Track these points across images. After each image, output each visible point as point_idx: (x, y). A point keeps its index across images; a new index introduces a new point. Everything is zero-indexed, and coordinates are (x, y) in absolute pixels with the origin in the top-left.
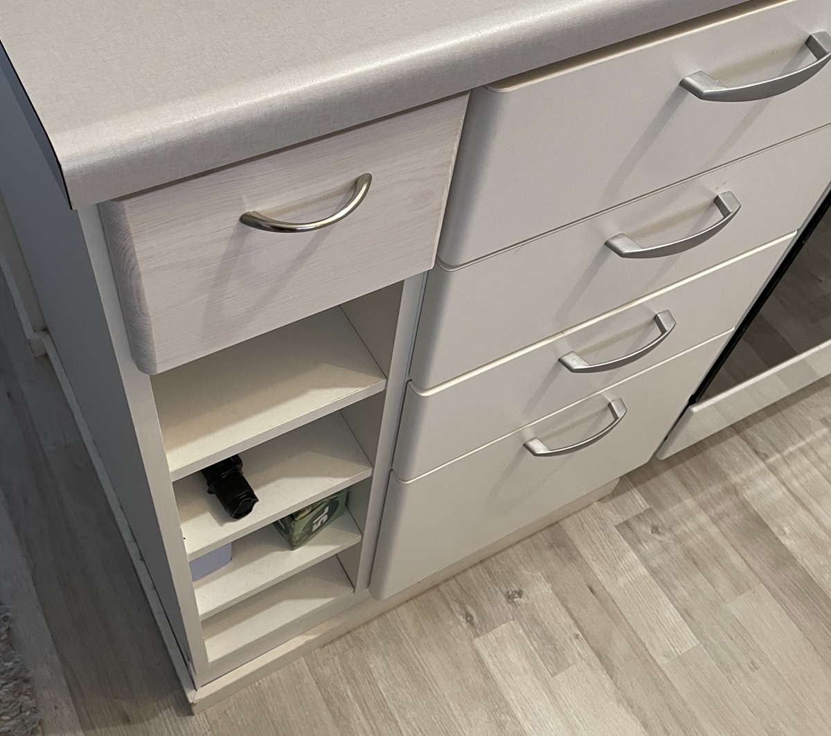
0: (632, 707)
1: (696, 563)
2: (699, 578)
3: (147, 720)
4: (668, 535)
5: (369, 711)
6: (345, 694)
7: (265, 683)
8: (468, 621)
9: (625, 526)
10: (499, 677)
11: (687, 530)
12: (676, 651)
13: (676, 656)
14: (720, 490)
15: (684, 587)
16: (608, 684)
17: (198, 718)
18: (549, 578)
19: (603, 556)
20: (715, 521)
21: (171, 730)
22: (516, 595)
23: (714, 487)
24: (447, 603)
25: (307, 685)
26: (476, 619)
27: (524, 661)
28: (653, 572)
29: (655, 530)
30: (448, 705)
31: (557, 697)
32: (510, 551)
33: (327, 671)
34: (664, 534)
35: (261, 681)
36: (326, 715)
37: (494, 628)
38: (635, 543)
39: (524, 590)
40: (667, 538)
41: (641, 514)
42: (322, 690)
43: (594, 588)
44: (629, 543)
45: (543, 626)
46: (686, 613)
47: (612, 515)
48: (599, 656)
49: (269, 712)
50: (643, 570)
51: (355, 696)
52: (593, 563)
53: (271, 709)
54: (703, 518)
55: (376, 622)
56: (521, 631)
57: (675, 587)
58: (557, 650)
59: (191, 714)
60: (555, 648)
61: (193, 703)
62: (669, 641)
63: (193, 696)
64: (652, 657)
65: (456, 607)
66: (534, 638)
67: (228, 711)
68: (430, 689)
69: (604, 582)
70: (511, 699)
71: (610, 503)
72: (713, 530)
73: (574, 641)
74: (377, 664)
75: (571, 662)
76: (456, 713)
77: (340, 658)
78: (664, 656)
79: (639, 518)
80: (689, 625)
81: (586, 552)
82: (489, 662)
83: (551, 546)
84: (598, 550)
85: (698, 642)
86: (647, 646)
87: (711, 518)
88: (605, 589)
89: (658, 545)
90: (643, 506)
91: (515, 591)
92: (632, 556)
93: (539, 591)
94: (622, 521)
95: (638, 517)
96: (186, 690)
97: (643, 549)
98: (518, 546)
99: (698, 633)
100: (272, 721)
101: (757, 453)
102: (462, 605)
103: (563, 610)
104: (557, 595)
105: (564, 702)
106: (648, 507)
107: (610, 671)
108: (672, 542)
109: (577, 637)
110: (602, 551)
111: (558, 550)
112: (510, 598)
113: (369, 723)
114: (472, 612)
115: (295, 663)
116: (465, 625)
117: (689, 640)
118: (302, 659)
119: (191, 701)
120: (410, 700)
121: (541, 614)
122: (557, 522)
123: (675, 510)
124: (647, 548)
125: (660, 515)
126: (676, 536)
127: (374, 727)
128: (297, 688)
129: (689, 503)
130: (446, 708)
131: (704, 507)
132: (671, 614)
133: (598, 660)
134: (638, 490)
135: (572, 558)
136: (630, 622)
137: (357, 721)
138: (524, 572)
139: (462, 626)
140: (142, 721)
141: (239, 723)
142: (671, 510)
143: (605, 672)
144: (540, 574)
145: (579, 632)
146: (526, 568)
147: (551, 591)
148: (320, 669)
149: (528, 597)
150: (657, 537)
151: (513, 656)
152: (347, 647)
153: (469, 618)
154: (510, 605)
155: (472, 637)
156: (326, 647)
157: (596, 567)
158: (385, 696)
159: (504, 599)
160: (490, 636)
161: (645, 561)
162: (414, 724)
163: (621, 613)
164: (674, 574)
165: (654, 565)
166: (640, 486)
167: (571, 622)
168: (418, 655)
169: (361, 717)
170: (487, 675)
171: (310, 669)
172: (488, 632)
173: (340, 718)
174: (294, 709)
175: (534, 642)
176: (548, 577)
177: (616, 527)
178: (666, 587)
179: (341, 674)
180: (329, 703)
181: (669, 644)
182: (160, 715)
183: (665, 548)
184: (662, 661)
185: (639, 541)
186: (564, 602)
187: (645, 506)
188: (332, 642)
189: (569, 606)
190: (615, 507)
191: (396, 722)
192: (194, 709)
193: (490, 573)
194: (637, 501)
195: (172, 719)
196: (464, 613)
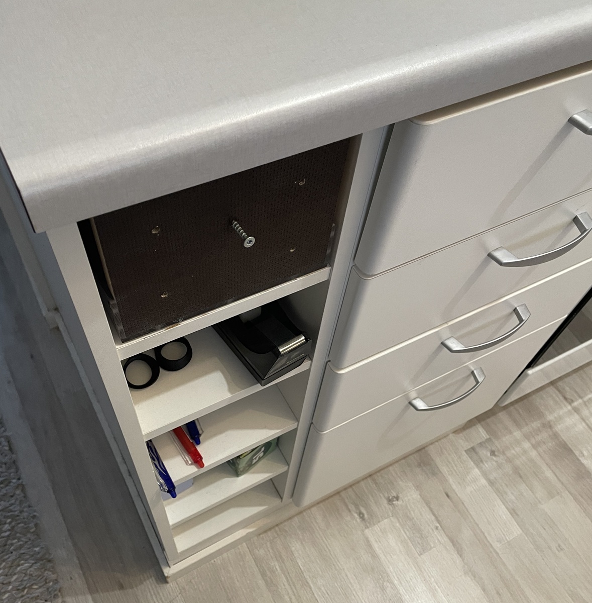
0: (474, 577)
1: (521, 477)
2: (523, 487)
3: (136, 586)
4: (502, 457)
5: (292, 580)
6: (274, 569)
7: (218, 561)
8: (361, 518)
9: (472, 451)
10: (382, 556)
11: (515, 453)
12: (506, 538)
13: (506, 542)
14: (539, 425)
15: (512, 493)
16: (458, 560)
17: (172, 585)
18: (418, 487)
19: (456, 472)
20: (535, 447)
21: (153, 594)
22: (395, 499)
23: (535, 423)
24: (347, 506)
25: (248, 562)
26: (366, 516)
27: (400, 545)
28: (491, 482)
29: (493, 453)
30: (347, 576)
31: (423, 570)
32: (391, 468)
33: (261, 552)
34: (499, 456)
35: (215, 560)
36: (261, 582)
37: (379, 522)
38: (479, 462)
39: (400, 495)
40: (501, 459)
41: (483, 442)
42: (259, 565)
43: (449, 494)
44: (475, 463)
45: (413, 521)
46: (513, 512)
47: (462, 443)
48: (452, 541)
49: (221, 581)
50: (483, 481)
51: (282, 569)
52: (449, 477)
53: (223, 578)
54: (527, 445)
55: (296, 518)
56: (398, 524)
57: (506, 493)
58: (423, 538)
59: (167, 582)
60: (422, 536)
61: (167, 577)
62: (501, 531)
63: (167, 572)
64: (489, 542)
65: (352, 507)
66: (407, 529)
67: (193, 581)
68: (334, 565)
69: (456, 490)
70: (390, 571)
71: (461, 435)
72: (533, 454)
73: (435, 531)
74: (296, 546)
75: (432, 545)
76: (352, 582)
77: (271, 543)
78: (498, 541)
80: (515, 520)
81: (444, 469)
82: (376, 546)
83: (419, 465)
84: (453, 467)
85: (521, 532)
86: (486, 534)
87: (533, 445)
88: (457, 495)
89: (494, 463)
90: (484, 436)
91: (394, 497)
92: (476, 472)
93: (410, 496)
94: (469, 447)
95: (481, 444)
96: (163, 567)
97: (484, 467)
98: (396, 465)
99: (521, 525)
100: (224, 587)
101: (566, 399)
102: (357, 506)
103: (427, 509)
104: (423, 499)
105: (427, 573)
106: (488, 437)
107: (460, 552)
108: (504, 462)
109: (437, 528)
110: (455, 468)
111: (424, 468)
112: (390, 501)
113: (291, 588)
114: (363, 510)
115: (239, 547)
116: (359, 520)
117: (516, 531)
118: (244, 544)
119: (166, 575)
120: (320, 572)
121: (412, 512)
122: (424, 448)
123: (507, 439)
124: (487, 466)
125: (496, 443)
126: (507, 457)
127: (295, 591)
128: (241, 564)
129: (517, 434)
130: (345, 577)
131: (527, 437)
132: (502, 511)
133: (451, 544)
134: (482, 425)
135: (434, 474)
136: (474, 517)
137: (283, 587)
138: (400, 483)
139: (356, 521)
140: (132, 588)
141: (201, 588)
142: (504, 439)
143: (456, 552)
144: (411, 484)
145: (438, 525)
146: (401, 480)
147: (419, 496)
148: (257, 552)
149: (403, 501)
150: (494, 458)
151: (392, 541)
152: (276, 536)
153: (361, 516)
154: (390, 506)
155: (364, 528)
156: (261, 536)
157: (451, 480)
158: (303, 570)
159: (385, 502)
160: (376, 528)
161: (485, 475)
162: (323, 588)
163: (468, 511)
164: (505, 484)
165: (492, 477)
166: (483, 423)
167: (433, 518)
168: (325, 541)
169: (286, 584)
170: (374, 556)
171: (250, 551)
172: (374, 525)
173: (271, 585)
174: (239, 579)
175: (407, 532)
177: (465, 451)
178: (501, 494)
179: (272, 555)
180: (263, 575)
181: (501, 533)
182: (144, 583)
183: (500, 466)
184: (497, 545)
185: (482, 461)
186: (428, 504)
187: (486, 436)
188: (266, 532)
189: (431, 507)
190: (465, 437)
191: (310, 588)
192: (168, 580)
193: (376, 484)
194: (480, 433)
195: (153, 586)
196: (358, 511)
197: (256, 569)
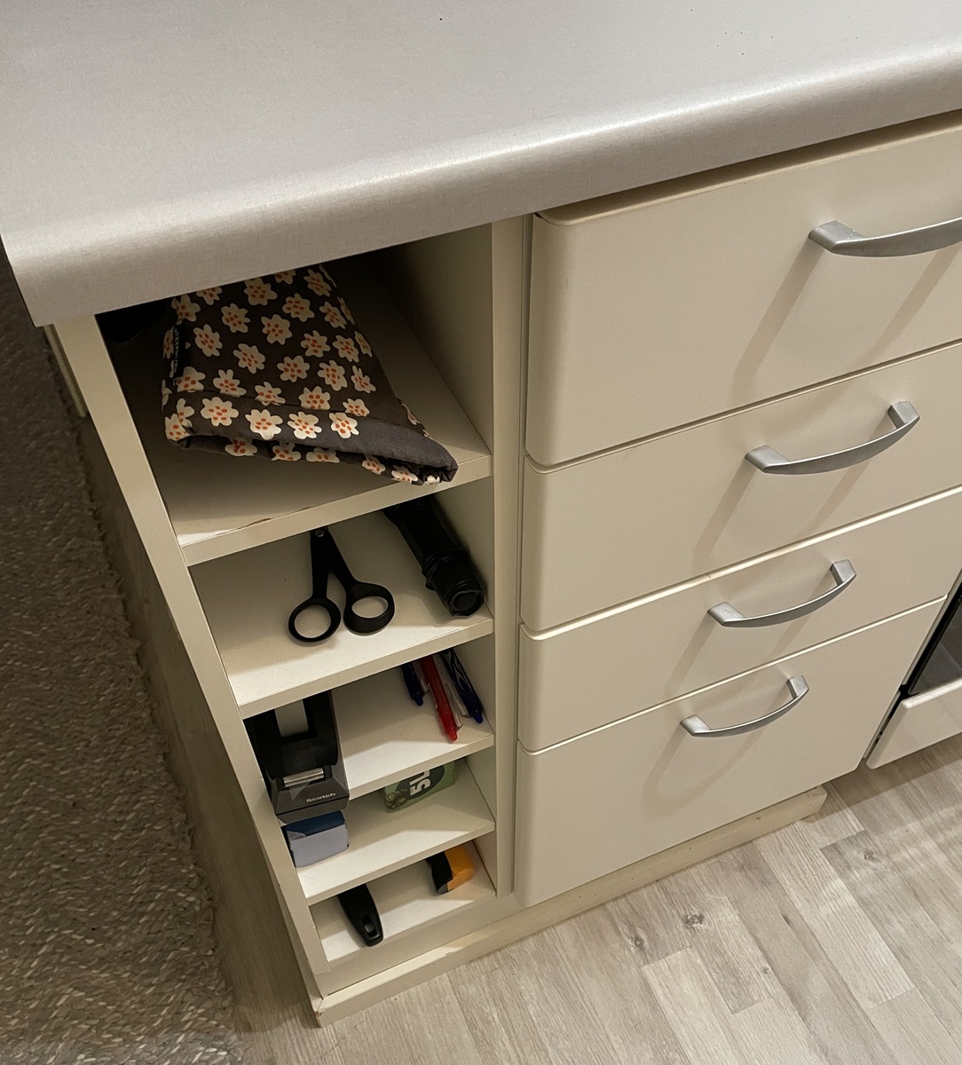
0: (826, 1055)
1: (916, 896)
2: (920, 914)
3: (270, 1029)
4: (884, 862)
5: (517, 1037)
6: (490, 1017)
7: (401, 997)
8: (637, 946)
9: (833, 850)
10: (670, 1012)
11: (908, 857)
12: (885, 995)
13: (885, 1001)
14: (953, 815)
15: (899, 922)
16: (800, 1028)
17: (325, 1032)
18: (737, 904)
19: (803, 882)
20: (943, 848)
21: (295, 1042)
22: (696, 921)
23: (946, 810)
24: (615, 925)
25: (448, 1003)
26: (646, 944)
27: (700, 994)
28: (863, 903)
29: (869, 855)
30: (608, 1038)
31: (737, 1037)
32: (693, 871)
33: (472, 990)
34: (878, 861)
35: (397, 996)
36: (467, 1037)
37: (667, 954)
38: (844, 869)
39: (706, 915)
40: (882, 865)
41: (853, 836)
42: (465, 1010)
43: (790, 917)
44: (837, 871)
45: (725, 956)
46: (901, 953)
47: (818, 836)
48: (791, 995)
49: (403, 1031)
50: (849, 899)
51: (502, 1020)
52: (791, 890)
53: (406, 1026)
54: (929, 845)
55: (531, 940)
56: (699, 961)
57: (888, 921)
58: (740, 984)
59: (318, 1026)
60: (738, 982)
61: (317, 1012)
62: (877, 982)
63: (318, 1005)
64: (855, 1000)
65: (623, 928)
66: (714, 969)
67: (359, 1026)
68: (588, 1018)
69: (803, 913)
70: (682, 1035)
71: (817, 823)
72: (940, 859)
73: (762, 975)
74: (528, 985)
75: (756, 999)
76: (616, 1046)
77: (488, 977)
78: (870, 999)
79: (851, 842)
80: (902, 965)
81: (783, 877)
82: (659, 992)
83: (742, 868)
84: (798, 875)
85: (913, 986)
86: (850, 985)
87: (939, 845)
88: (803, 920)
89: (871, 871)
90: (856, 828)
91: (695, 916)
92: (839, 883)
93: (724, 918)
94: (829, 844)
95: (849, 840)
96: (311, 996)
97: (853, 877)
98: (702, 865)
99: (913, 974)
100: (407, 1041)
102: (631, 926)
103: (751, 939)
104: (744, 922)
105: (745, 1043)
106: (863, 829)
107: (802, 1009)
108: (889, 870)
109: (765, 971)
110: (802, 876)
111: (749, 873)
112: (688, 922)
113: (515, 1050)
114: (643, 936)
115: (437, 979)
116: (633, 950)
117: (901, 983)
118: (444, 974)
119: (315, 1010)
120: (564, 1028)
121: (724, 942)
122: (751, 841)
123: (895, 834)
124: (857, 875)
125: (877, 839)
126: (894, 863)
127: (521, 1055)
128: (437, 1006)
129: (914, 826)
130: (604, 1039)
131: (931, 832)
132: (881, 952)
133: (788, 998)
134: (853, 810)
135: (765, 883)
136: (830, 957)
137: (502, 1048)
138: (707, 894)
139: (630, 950)
140: (263, 1030)
141: (370, 1038)
142: (891, 834)
143: (796, 1013)
144: (726, 898)
145: (768, 966)
146: (709, 890)
147: (737, 918)
148: (464, 988)
149: (710, 924)
150: (871, 863)
151: (688, 987)
152: (497, 966)
153: (638, 943)
154: (688, 931)
155: (642, 964)
156: (473, 964)
157: (793, 894)
158: (536, 1022)
159: (680, 924)
160: (663, 964)
161: (852, 888)
162: (567, 1055)
163: (820, 946)
164: (889, 906)
165: (864, 894)
166: (855, 807)
167: (759, 953)
168: (577, 980)
169: (507, 1043)
170: (655, 1006)
171: (453, 987)
172: (659, 959)
173: (484, 1043)
174: (432, 1029)
175: (713, 974)
176: (736, 902)
177: (821, 850)
178: (876, 919)
179: (488, 996)
180: (472, 1026)
181: (877, 986)
182: (284, 1025)
183: (880, 876)
184: (868, 1005)
185: (849, 867)
186: (753, 932)
187: (859, 827)
188: (480, 958)
189: (758, 936)
190: (822, 828)
191: (547, 1052)
192: (320, 1018)
193: (667, 893)
194: (848, 821)
195: (297, 1031)
196: (633, 936)
197: (460, 1016)
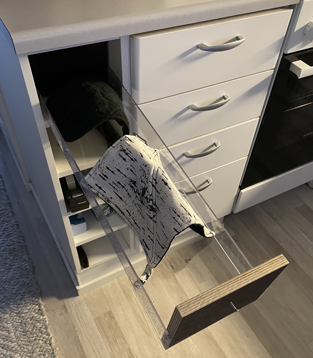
1: (250, 251)
8: (172, 268)
9: (226, 240)
10: (181, 284)
17: (80, 297)
21: (71, 300)
24: (165, 263)
25: (117, 287)
27: (190, 279)
32: (187, 247)
34: (240, 242)
39: (191, 259)
42: (122, 288)
43: (215, 258)
45: (197, 269)
53: (105, 294)
56: (190, 271)
59: (78, 295)
60: (201, 275)
65: (168, 264)
67: (90, 295)
68: (158, 288)
73: (207, 273)
75: (206, 279)
82: (179, 279)
88: (219, 258)
98: (190, 246)
103: (204, 264)
104: (202, 260)
110: (218, 247)
111: (204, 247)
114: (174, 265)
118: (116, 280)
121: (197, 266)
128: (114, 288)
130: (163, 293)
133: (215, 279)
134: (232, 230)
135: (208, 249)
141: (94, 298)
144: (197, 254)
145: (209, 271)
146: (192, 252)
151: (186, 278)
154: (186, 263)
155: (173, 272)
159: (184, 261)
163: (224, 265)
167: (207, 268)
170: (178, 284)
172: (179, 271)
175: (194, 274)
176: (200, 255)
177: (223, 240)
185: (231, 244)
187: (234, 234)
192: (79, 292)
193: (180, 254)
194: (231, 233)
196: (171, 266)
197: (121, 290)
